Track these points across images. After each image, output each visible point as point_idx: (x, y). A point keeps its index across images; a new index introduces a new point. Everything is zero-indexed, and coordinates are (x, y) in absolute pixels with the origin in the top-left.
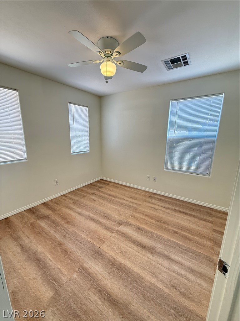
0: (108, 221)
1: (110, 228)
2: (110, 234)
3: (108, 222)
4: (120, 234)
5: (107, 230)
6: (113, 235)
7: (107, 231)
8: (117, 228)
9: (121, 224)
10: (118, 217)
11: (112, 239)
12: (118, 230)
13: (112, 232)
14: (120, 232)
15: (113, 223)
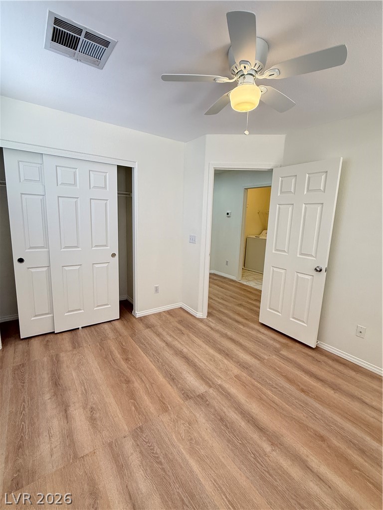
0: (224, 412)
1: (223, 394)
2: (226, 386)
3: (225, 410)
4: (209, 380)
5: (229, 394)
6: (219, 382)
7: (229, 391)
8: (211, 391)
9: (199, 396)
10: (198, 415)
11: (223, 377)
12: (210, 387)
13: (220, 386)
14: (207, 383)
15: (215, 403)
